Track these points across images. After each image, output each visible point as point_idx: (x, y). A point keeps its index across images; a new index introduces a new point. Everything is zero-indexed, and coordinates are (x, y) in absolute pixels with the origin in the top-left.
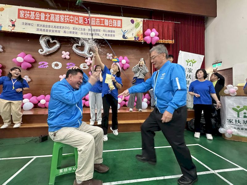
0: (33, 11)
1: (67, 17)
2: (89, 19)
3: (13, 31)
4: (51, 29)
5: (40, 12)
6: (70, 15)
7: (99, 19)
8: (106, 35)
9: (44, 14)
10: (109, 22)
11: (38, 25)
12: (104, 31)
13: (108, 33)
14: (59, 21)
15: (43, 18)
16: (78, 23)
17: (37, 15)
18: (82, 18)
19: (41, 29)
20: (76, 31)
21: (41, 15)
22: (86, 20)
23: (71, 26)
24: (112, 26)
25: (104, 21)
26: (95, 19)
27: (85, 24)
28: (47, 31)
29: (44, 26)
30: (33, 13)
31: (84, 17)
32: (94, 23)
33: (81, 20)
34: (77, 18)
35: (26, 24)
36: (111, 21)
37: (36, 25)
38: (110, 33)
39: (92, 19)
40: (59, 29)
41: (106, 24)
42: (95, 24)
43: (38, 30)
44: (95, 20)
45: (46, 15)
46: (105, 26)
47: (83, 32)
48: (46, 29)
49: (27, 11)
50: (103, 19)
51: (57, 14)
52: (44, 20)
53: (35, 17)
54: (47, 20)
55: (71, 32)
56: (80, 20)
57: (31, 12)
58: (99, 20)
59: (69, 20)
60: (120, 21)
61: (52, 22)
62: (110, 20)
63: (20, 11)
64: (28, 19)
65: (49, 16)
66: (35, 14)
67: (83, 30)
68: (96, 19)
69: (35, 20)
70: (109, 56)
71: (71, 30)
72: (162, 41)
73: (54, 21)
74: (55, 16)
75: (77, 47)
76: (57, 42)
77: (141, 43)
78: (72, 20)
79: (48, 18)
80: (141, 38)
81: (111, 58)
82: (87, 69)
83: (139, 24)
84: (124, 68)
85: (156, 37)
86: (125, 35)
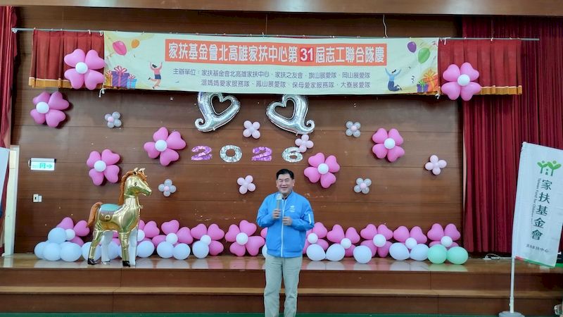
0: (193, 42)
1: (263, 50)
2: (312, 49)
3: (157, 89)
4: (231, 79)
5: (208, 44)
6: (269, 45)
7: (333, 49)
8: (349, 84)
9: (216, 47)
10: (357, 52)
11: (204, 73)
12: (345, 75)
13: (353, 80)
14: (247, 60)
15: (213, 57)
16: (286, 61)
17: (202, 51)
18: (296, 48)
19: (211, 81)
20: (283, 80)
21: (210, 49)
22: (305, 54)
23: (272, 69)
24: (362, 61)
25: (344, 52)
26: (323, 48)
27: (300, 63)
28: (222, 83)
29: (216, 74)
30: (193, 47)
31: (300, 47)
32: (321, 59)
33: (293, 55)
34: (284, 50)
35: (182, 72)
36: (360, 50)
37: (201, 73)
38: (358, 80)
39: (318, 48)
40: (246, 79)
41: (350, 58)
42: (324, 61)
43: (204, 83)
44: (324, 51)
45: (220, 49)
46: (346, 64)
47: (298, 80)
48: (219, 79)
49: (183, 42)
50: (343, 48)
51: (242, 44)
52: (216, 59)
53: (199, 54)
54: (222, 59)
55: (271, 84)
56: (290, 55)
57: (191, 45)
58: (332, 51)
59: (267, 56)
60: (381, 49)
61: (233, 62)
62: (358, 49)
63: (170, 44)
64: (184, 60)
65: (227, 49)
66: (198, 49)
67: (297, 77)
68: (327, 49)
69: (199, 61)
70: (353, 128)
71: (273, 78)
72: (489, 90)
73: (236, 60)
74: (238, 49)
75: (278, 109)
76: (233, 99)
77: (434, 97)
78: (275, 55)
79: (223, 55)
80: (433, 85)
81: (357, 134)
82: (299, 160)
83: (430, 53)
84: (390, 158)
85: (472, 85)
86: (394, 81)
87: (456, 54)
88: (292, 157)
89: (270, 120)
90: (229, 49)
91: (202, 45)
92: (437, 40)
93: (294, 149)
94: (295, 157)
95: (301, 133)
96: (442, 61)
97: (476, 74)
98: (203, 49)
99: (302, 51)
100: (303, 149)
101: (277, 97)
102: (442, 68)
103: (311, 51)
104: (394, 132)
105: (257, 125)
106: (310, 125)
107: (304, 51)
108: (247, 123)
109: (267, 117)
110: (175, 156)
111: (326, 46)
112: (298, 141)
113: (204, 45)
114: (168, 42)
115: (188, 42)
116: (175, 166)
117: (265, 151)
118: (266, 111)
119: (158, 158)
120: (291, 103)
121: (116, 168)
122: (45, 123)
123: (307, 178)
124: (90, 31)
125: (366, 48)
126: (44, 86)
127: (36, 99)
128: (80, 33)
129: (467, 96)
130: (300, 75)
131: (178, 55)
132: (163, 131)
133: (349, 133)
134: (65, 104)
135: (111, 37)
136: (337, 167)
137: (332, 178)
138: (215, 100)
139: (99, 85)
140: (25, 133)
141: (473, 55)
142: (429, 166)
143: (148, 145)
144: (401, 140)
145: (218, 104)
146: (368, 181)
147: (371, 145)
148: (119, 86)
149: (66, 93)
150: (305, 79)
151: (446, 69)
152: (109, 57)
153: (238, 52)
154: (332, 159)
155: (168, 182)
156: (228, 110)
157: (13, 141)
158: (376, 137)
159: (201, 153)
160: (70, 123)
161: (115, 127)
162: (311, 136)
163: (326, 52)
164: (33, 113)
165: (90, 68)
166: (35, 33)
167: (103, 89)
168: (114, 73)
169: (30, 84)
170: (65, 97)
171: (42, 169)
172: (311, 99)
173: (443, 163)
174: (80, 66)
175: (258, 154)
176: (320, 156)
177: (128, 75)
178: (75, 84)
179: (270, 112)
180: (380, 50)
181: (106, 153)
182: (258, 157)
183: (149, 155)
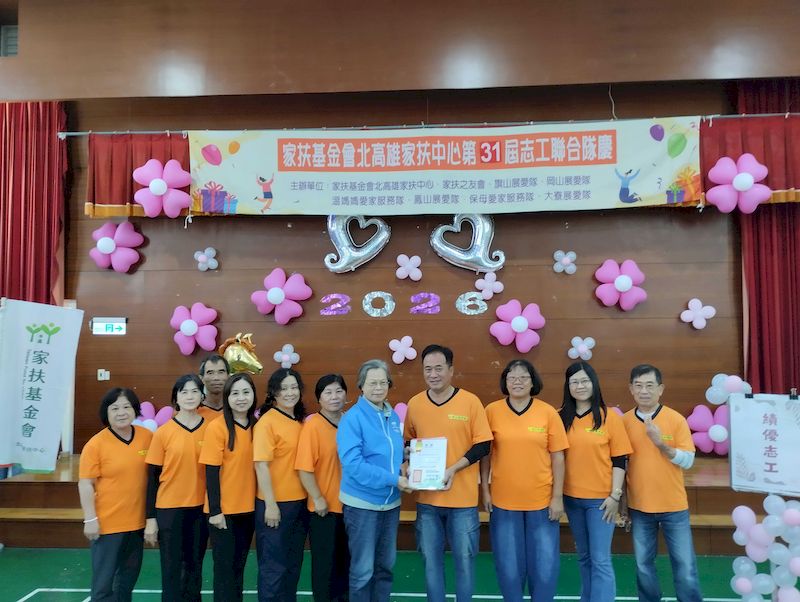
0: (319, 141)
1: (423, 149)
2: (498, 144)
3: (267, 212)
4: (375, 193)
5: (341, 143)
6: (433, 140)
7: (532, 142)
8: (558, 195)
9: (353, 147)
10: (569, 145)
11: (336, 186)
12: (551, 181)
13: (563, 189)
14: (398, 164)
15: (349, 162)
16: (459, 163)
17: (331, 153)
18: (474, 143)
19: (346, 199)
20: (456, 192)
21: (343, 151)
22: (487, 151)
23: (437, 176)
24: (578, 158)
25: (548, 147)
26: (516, 141)
27: (480, 165)
28: (363, 201)
29: (353, 186)
30: (319, 148)
31: (480, 141)
32: (513, 158)
33: (469, 153)
34: (455, 146)
35: (303, 186)
36: (574, 142)
37: (331, 186)
38: (572, 188)
39: (507, 142)
40: (399, 193)
41: (558, 155)
42: (517, 161)
43: (336, 201)
44: (517, 146)
45: (359, 151)
46: (552, 163)
47: (478, 192)
48: (359, 194)
49: (304, 141)
50: (547, 140)
51: (392, 141)
52: (353, 166)
53: (327, 159)
54: (361, 164)
55: (436, 199)
56: (465, 154)
57: (315, 145)
58: (530, 145)
59: (431, 157)
60: (608, 138)
61: (378, 169)
62: (571, 139)
63: (284, 146)
64: (306, 168)
65: (369, 150)
66: (325, 151)
67: (477, 186)
68: (522, 143)
69: (327, 169)
70: (565, 261)
71: (440, 191)
72: (783, 195)
73: (383, 165)
74: (385, 150)
75: (448, 237)
76: (380, 224)
77: (694, 209)
78: (442, 155)
79: (364, 159)
80: (693, 191)
81: (572, 269)
82: (482, 312)
83: (686, 141)
84: (624, 306)
85: (757, 189)
86: (630, 187)
87: (729, 140)
88: (470, 307)
89: (436, 253)
90: (372, 149)
91: (331, 145)
92: (697, 119)
93: (474, 294)
94: (474, 307)
95: (484, 270)
96: (706, 153)
97: (763, 171)
98: (333, 150)
99: (483, 147)
100: (489, 295)
101: (448, 219)
102: (707, 163)
103: (497, 147)
104: (630, 264)
105: (416, 260)
106: (497, 258)
107: (486, 148)
108: (402, 259)
109: (432, 248)
110: (297, 309)
111: (521, 137)
112: (479, 283)
113: (335, 145)
114: (282, 142)
115: (311, 142)
116: (297, 324)
117: (429, 299)
118: (430, 238)
119: (272, 312)
120: (468, 226)
121: (212, 330)
122: (111, 267)
123: (494, 339)
124: (168, 132)
125: (584, 137)
126: (107, 214)
127: (97, 233)
128: (155, 135)
129: (749, 206)
130: (481, 184)
131: (297, 162)
132: (277, 274)
133: (558, 268)
134: (137, 239)
135: (199, 139)
136: (541, 321)
137: (534, 338)
138: (353, 225)
139: (184, 210)
140: (85, 282)
141: (757, 142)
142: (686, 316)
143: (256, 296)
144: (641, 276)
145: (358, 231)
146: (590, 342)
147: (594, 285)
148: (213, 210)
149: (138, 223)
150: (489, 190)
151: (713, 164)
152: (197, 169)
153: (386, 153)
154: (533, 308)
155: (288, 348)
156: (373, 240)
157: (68, 294)
158: (600, 274)
159: (335, 304)
160: (145, 267)
161: (209, 269)
162: (500, 274)
163: (521, 146)
164: (93, 252)
165: (170, 187)
166: (91, 139)
167: (190, 216)
168: (204, 193)
169: (87, 212)
170: (137, 229)
171: (109, 333)
172: (498, 220)
173: (710, 311)
174: (155, 184)
175: (419, 304)
176: (514, 305)
177: (225, 194)
178: (150, 210)
179: (437, 240)
180: (606, 140)
181: (198, 307)
182: (418, 307)
183: (259, 309)
